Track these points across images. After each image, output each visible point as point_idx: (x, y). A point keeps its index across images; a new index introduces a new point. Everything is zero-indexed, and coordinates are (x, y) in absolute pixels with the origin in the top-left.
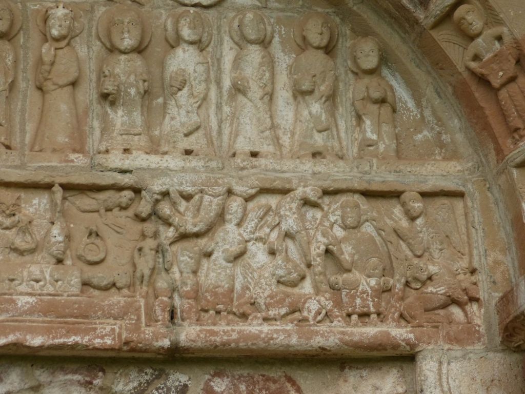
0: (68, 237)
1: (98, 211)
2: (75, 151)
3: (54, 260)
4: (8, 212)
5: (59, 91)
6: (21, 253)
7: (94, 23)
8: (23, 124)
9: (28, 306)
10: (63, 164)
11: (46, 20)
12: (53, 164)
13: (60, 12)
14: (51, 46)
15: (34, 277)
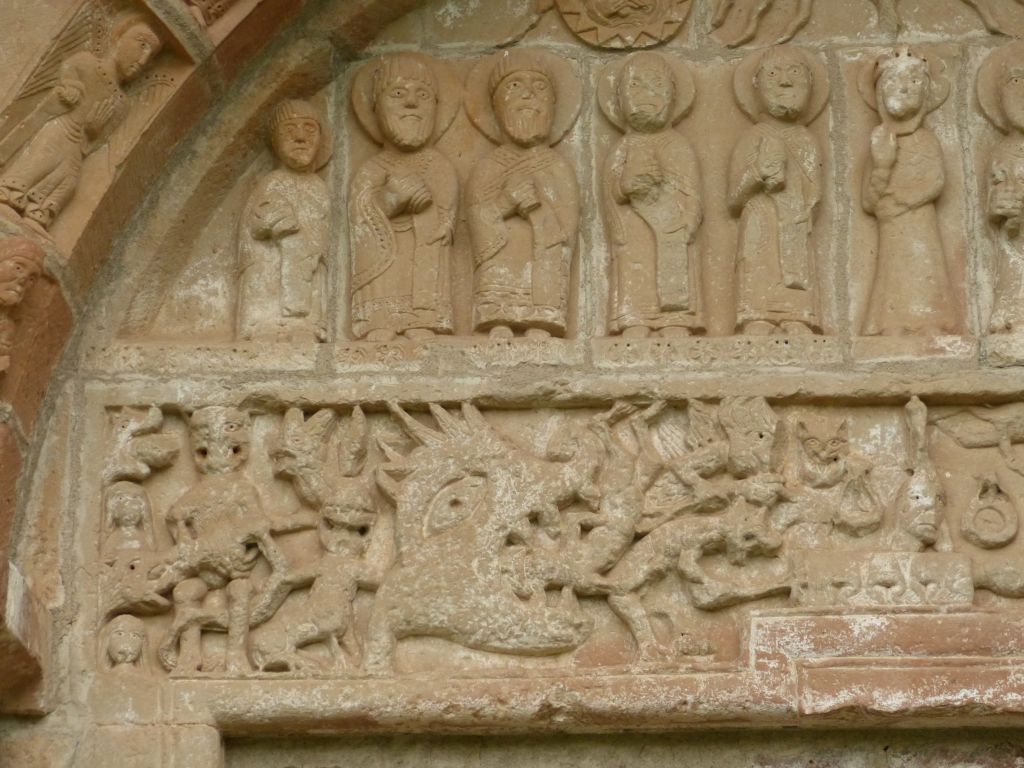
0: (943, 498)
1: (997, 445)
2: (945, 330)
3: (917, 544)
4: (824, 454)
5: (909, 215)
6: (853, 531)
7: (970, 81)
8: (842, 283)
9: (873, 633)
10: (925, 358)
11: (875, 81)
12: (906, 358)
13: (904, 64)
14: (888, 130)
15: (880, 577)
